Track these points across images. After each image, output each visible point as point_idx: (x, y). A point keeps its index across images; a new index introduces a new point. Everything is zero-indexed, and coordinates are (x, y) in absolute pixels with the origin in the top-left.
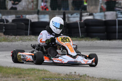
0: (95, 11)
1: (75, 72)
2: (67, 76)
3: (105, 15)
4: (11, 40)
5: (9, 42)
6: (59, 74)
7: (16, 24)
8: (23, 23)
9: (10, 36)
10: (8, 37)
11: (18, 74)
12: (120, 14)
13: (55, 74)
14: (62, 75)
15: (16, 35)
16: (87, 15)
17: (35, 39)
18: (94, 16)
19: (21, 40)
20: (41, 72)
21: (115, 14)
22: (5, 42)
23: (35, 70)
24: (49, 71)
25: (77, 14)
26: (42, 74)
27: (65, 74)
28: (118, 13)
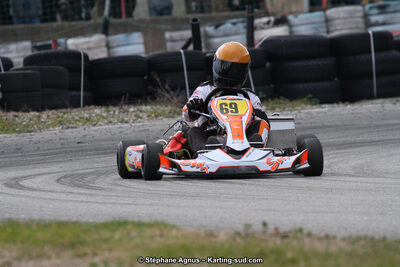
0: (294, 8)
1: (265, 224)
2: (239, 240)
3: (327, 20)
4: (28, 126)
5: (20, 132)
6: (211, 234)
7: (37, 72)
8: (60, 68)
9: (20, 114)
10: (15, 116)
11: (72, 245)
12: (375, 11)
13: (198, 236)
14: (222, 237)
15: (40, 108)
16: (268, 23)
17: (106, 118)
18: (291, 26)
19: (60, 123)
20: (148, 232)
21: (361, 14)
22: (8, 135)
23: (129, 227)
24: (173, 227)
25: (234, 24)
26: (152, 237)
27: (232, 232)
28: (371, 8)
